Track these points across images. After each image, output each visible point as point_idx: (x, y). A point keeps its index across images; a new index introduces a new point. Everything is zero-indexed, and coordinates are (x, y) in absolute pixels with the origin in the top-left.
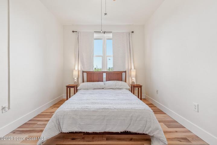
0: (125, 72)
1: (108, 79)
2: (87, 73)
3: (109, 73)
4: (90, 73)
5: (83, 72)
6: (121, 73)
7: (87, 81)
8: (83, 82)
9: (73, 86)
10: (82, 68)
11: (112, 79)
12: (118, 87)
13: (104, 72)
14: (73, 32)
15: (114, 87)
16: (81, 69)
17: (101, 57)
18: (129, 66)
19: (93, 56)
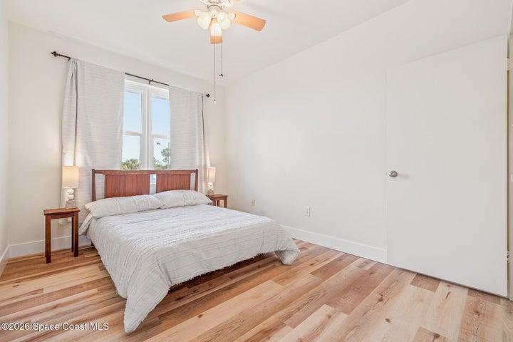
0: (196, 171)
1: (162, 188)
2: (106, 176)
3: (163, 174)
4: (117, 173)
5: (94, 172)
6: (188, 173)
7: (107, 196)
8: (94, 199)
9: (65, 211)
10: (89, 162)
11: (170, 187)
12: (189, 202)
13: (152, 172)
14: (55, 54)
15: (181, 203)
16: (86, 163)
17: (139, 137)
18: (200, 159)
19: (121, 132)
